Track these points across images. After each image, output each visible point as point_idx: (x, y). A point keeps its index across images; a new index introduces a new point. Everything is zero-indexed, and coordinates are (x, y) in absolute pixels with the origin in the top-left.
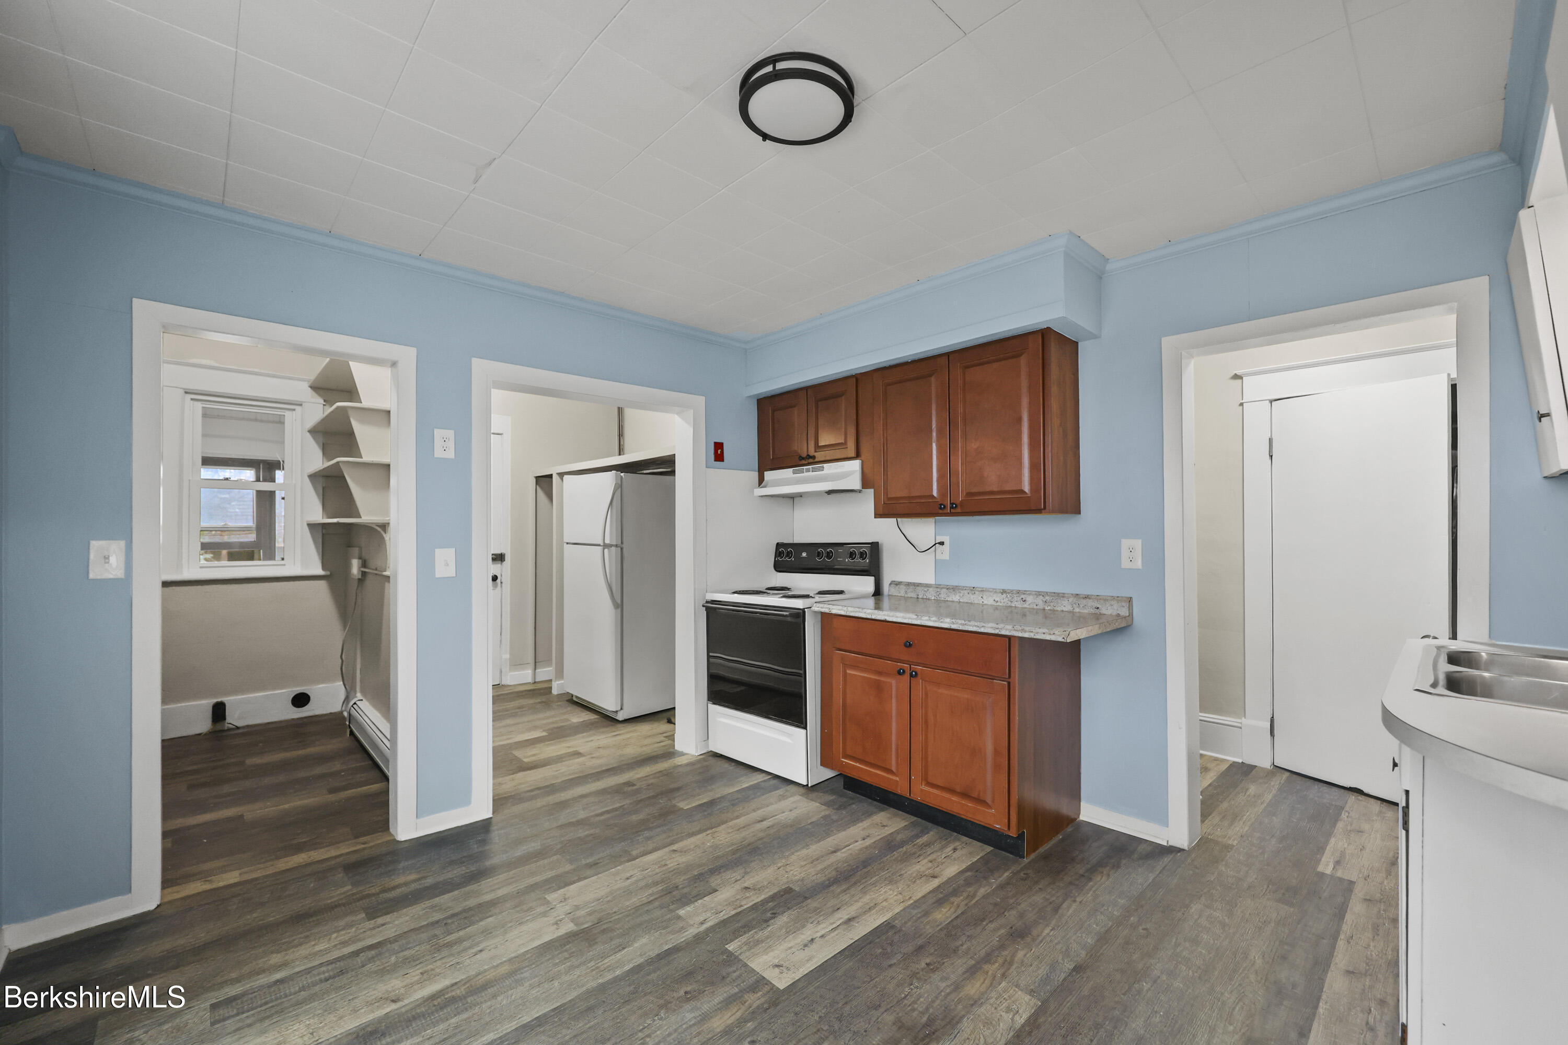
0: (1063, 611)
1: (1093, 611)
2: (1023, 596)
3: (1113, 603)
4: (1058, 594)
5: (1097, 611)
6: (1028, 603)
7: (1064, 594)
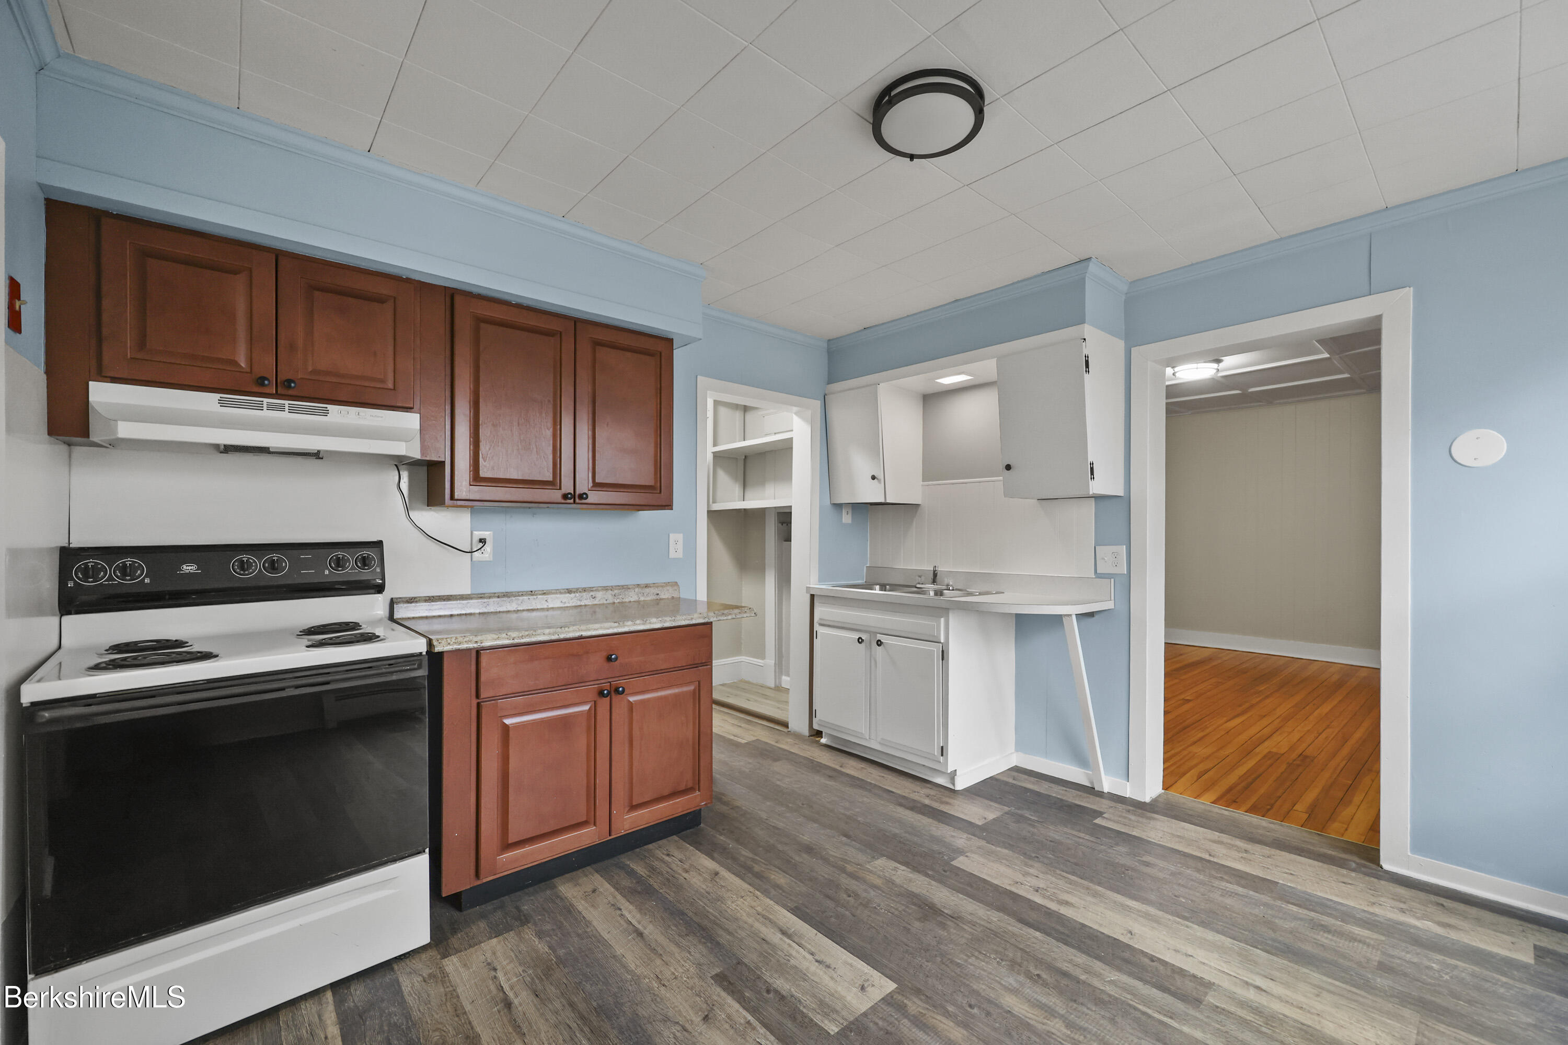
0: (630, 602)
1: (655, 597)
2: (592, 593)
3: (668, 588)
4: (623, 586)
5: (658, 597)
6: (597, 600)
7: (627, 585)
